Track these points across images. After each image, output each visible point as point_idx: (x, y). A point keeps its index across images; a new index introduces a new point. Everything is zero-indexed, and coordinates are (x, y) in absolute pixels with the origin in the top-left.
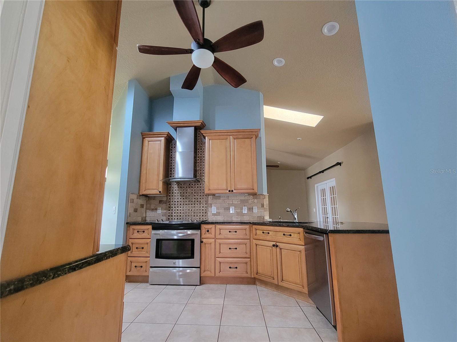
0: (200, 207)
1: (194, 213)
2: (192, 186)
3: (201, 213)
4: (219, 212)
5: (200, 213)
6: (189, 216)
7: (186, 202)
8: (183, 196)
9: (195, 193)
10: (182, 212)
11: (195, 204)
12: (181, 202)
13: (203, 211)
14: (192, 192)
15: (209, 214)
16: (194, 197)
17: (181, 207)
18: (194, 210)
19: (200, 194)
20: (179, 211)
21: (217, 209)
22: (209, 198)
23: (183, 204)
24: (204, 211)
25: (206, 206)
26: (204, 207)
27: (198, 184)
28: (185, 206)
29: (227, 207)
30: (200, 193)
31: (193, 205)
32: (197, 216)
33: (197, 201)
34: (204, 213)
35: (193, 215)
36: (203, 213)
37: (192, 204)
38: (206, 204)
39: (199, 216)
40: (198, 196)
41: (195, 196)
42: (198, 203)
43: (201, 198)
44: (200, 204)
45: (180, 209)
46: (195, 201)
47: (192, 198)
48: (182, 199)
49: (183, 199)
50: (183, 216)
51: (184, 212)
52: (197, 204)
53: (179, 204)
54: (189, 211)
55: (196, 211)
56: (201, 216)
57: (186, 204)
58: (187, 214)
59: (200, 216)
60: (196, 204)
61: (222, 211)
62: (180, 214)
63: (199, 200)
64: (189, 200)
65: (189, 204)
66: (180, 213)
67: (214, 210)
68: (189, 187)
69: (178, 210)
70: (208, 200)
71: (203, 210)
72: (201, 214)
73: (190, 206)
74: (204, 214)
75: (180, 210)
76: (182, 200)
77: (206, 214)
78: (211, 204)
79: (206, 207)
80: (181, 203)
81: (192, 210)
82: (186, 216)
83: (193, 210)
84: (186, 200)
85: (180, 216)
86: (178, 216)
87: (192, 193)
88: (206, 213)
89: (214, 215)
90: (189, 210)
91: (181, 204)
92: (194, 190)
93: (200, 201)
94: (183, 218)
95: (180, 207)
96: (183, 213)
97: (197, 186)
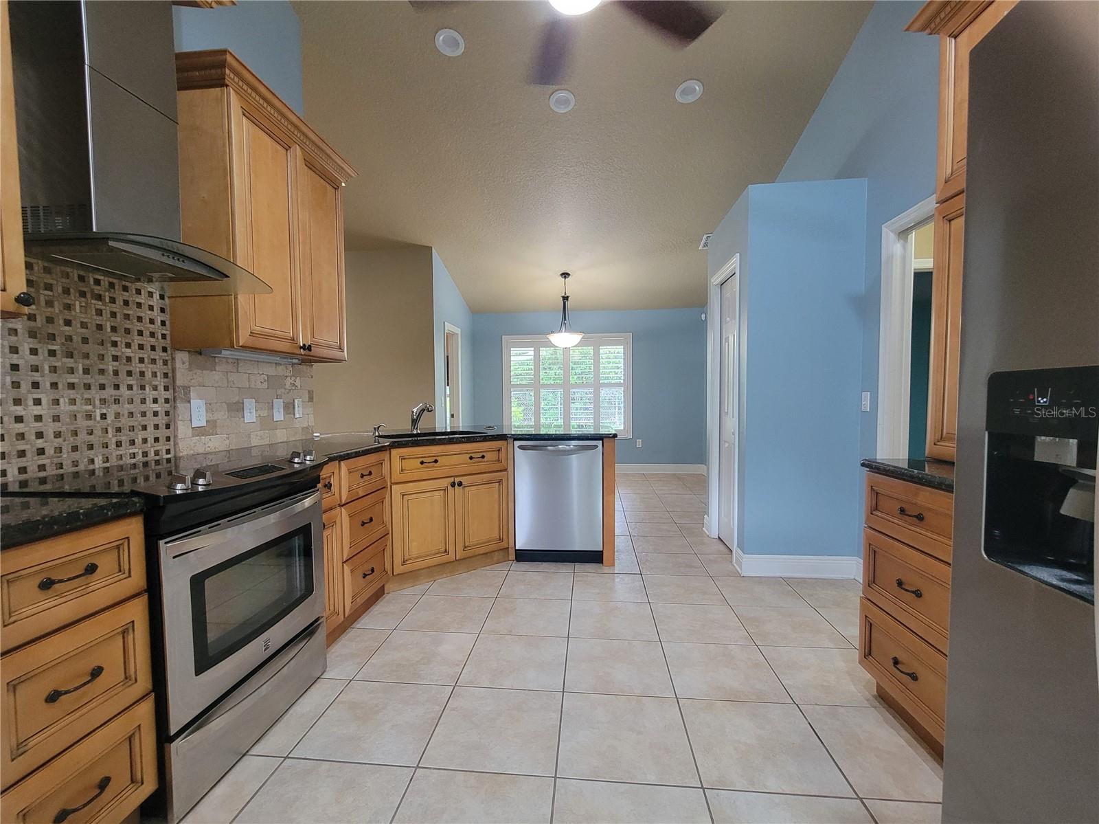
0: (143, 401)
1: (119, 430)
2: (97, 289)
3: (150, 428)
4: (215, 422)
5: (145, 428)
6: (91, 447)
7: (72, 371)
8: (52, 337)
9: (114, 329)
10: (49, 428)
11: (117, 387)
12: (35, 369)
13: (156, 420)
14: (99, 320)
15: (183, 430)
16: (113, 351)
17: (38, 402)
18: (117, 415)
19: (137, 340)
20: (30, 428)
21: (209, 407)
22: (178, 364)
23: (54, 385)
24: (161, 420)
25: (168, 395)
26: (161, 400)
27: (125, 289)
28: (65, 395)
29: (236, 399)
30: (140, 333)
31: (109, 392)
32: (132, 443)
33: (129, 373)
34: (163, 427)
35: (114, 440)
36: (156, 427)
37: (102, 387)
38: (166, 388)
39: (139, 441)
40: (128, 345)
41: (115, 344)
42: (130, 381)
43: (146, 360)
44: (143, 388)
45: (37, 410)
46: (116, 373)
47: (102, 357)
48: (43, 352)
49: (52, 353)
50: (59, 450)
51: (63, 429)
52: (130, 387)
53: (25, 386)
54: (90, 423)
55: (125, 422)
56: (151, 440)
57: (72, 386)
58: (83, 437)
59: (145, 441)
60: (123, 389)
61: (221, 415)
62: (40, 443)
63: (136, 367)
64: (87, 362)
65: (88, 387)
66: (40, 435)
67: (197, 412)
68: (83, 294)
69: (19, 419)
70: (174, 371)
71: (156, 414)
72: (150, 434)
73: (95, 394)
74: (162, 433)
75: (39, 418)
76: (42, 359)
77: (168, 433)
78: (187, 390)
79: (167, 401)
80: (37, 377)
81: (104, 416)
82: (75, 449)
83: (110, 418)
84: (69, 362)
85: (41, 452)
86: (22, 454)
87: (100, 327)
88: (168, 426)
89: (199, 432)
90: (89, 416)
91: (36, 385)
92: (107, 314)
93: (142, 374)
94: (56, 460)
95: (31, 402)
96: (58, 435)
97: (121, 296)
